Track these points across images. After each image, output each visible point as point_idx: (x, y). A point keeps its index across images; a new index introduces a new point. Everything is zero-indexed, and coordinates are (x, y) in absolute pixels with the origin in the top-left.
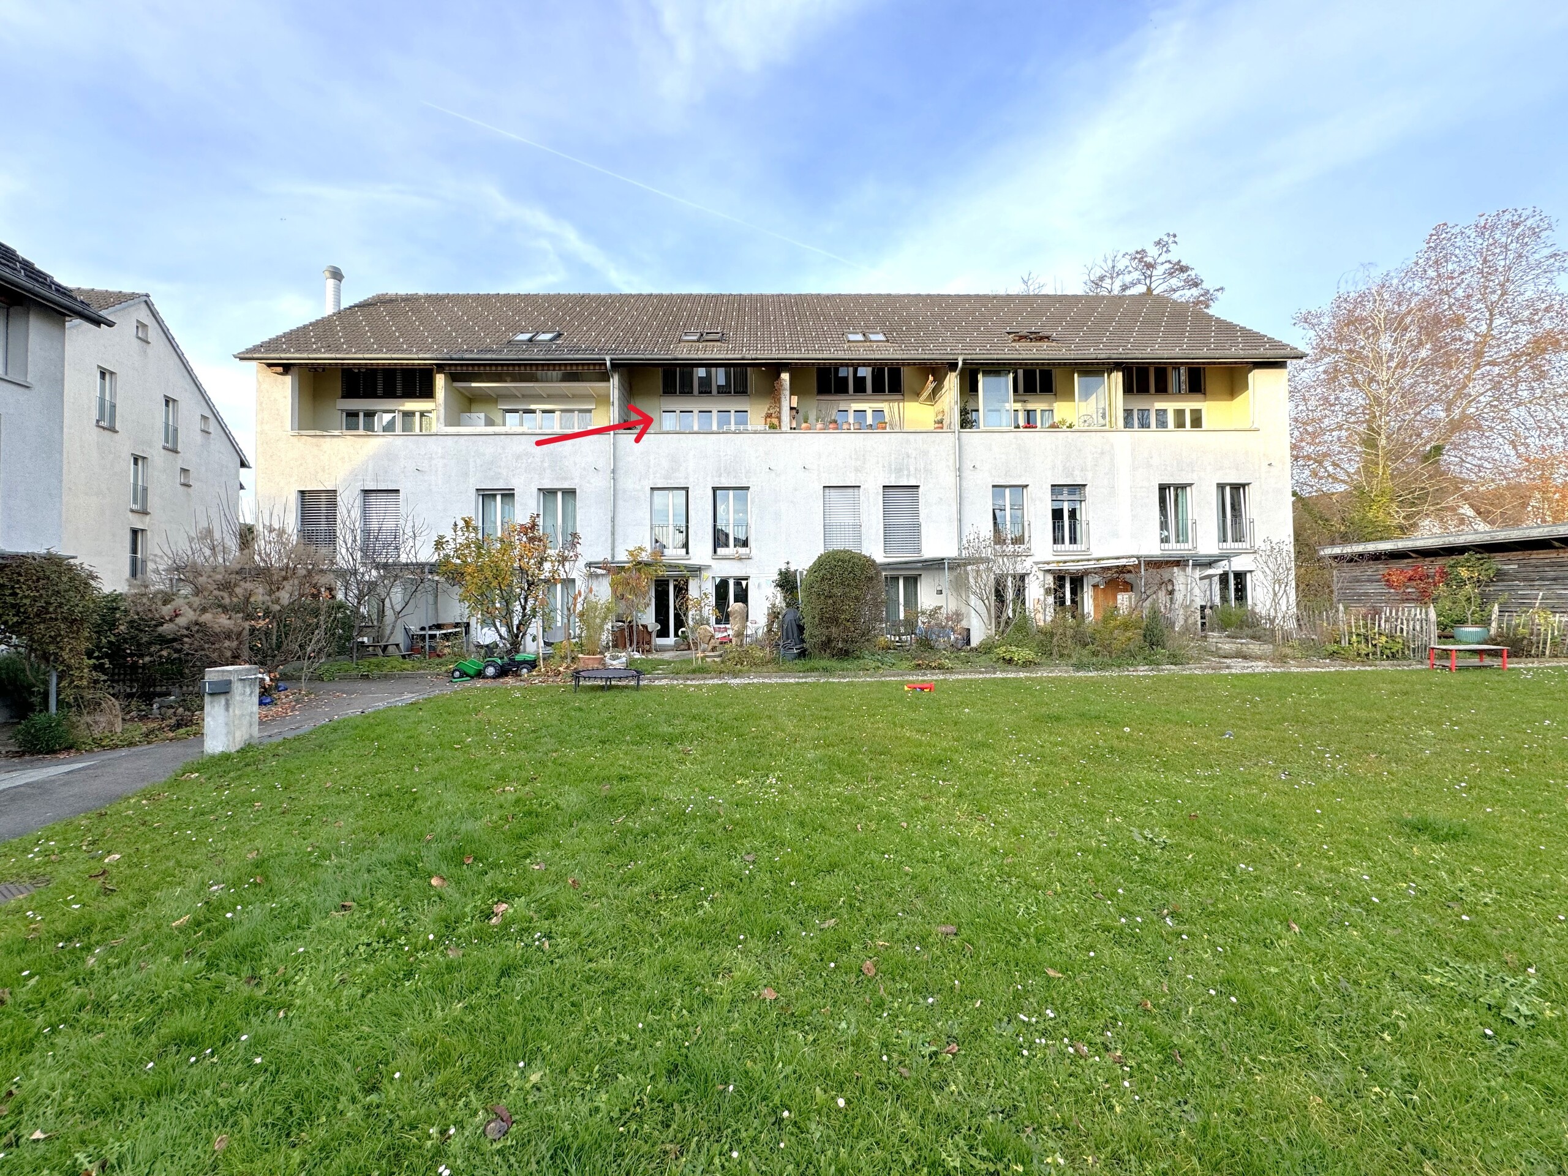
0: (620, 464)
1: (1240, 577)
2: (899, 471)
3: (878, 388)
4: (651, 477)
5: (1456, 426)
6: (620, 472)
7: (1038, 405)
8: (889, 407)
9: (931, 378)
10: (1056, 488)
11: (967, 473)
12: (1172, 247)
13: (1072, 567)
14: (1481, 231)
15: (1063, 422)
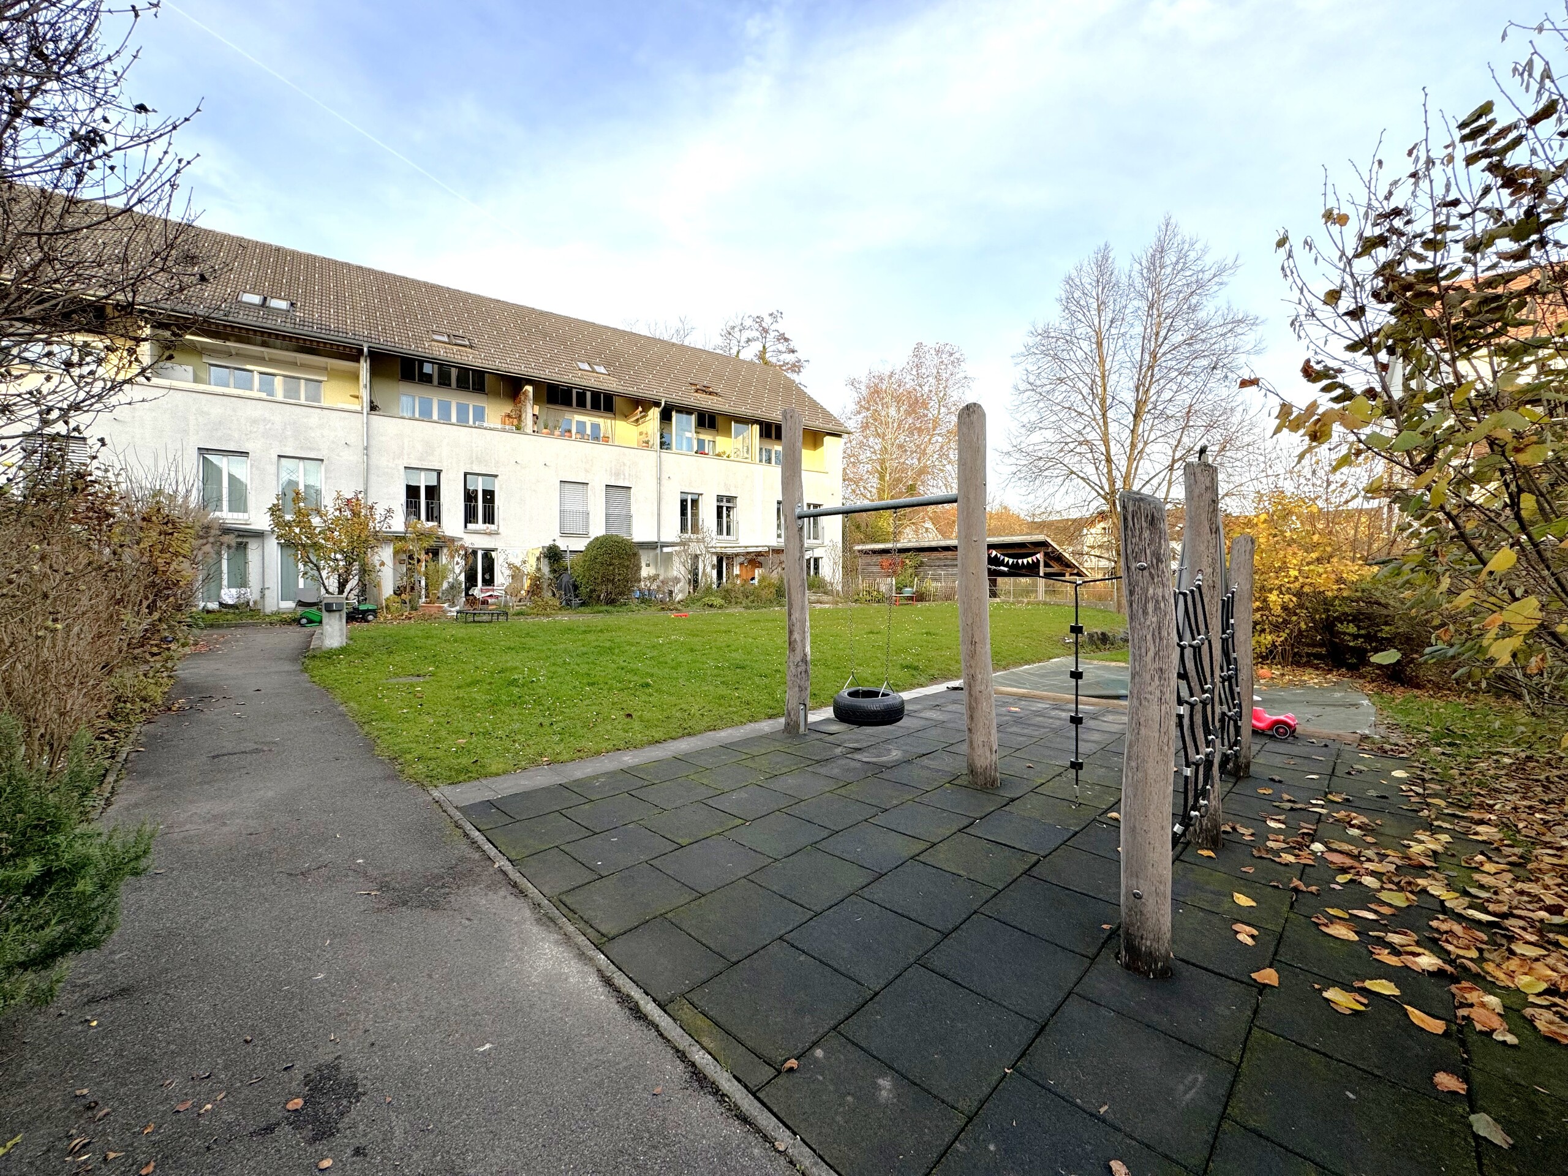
0: (373, 442)
1: (816, 560)
2: (617, 475)
3: (596, 406)
4: (406, 457)
5: (922, 471)
6: (373, 450)
7: (706, 437)
8: (604, 423)
9: (640, 409)
10: (720, 498)
11: (664, 481)
12: (779, 319)
13: (729, 551)
14: (938, 352)
15: (724, 453)
